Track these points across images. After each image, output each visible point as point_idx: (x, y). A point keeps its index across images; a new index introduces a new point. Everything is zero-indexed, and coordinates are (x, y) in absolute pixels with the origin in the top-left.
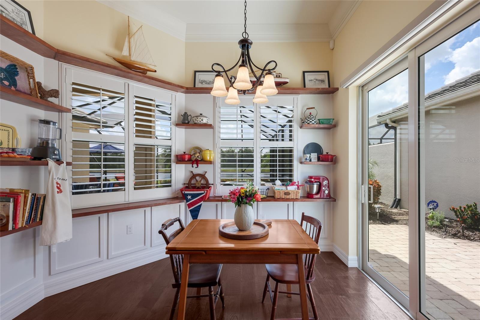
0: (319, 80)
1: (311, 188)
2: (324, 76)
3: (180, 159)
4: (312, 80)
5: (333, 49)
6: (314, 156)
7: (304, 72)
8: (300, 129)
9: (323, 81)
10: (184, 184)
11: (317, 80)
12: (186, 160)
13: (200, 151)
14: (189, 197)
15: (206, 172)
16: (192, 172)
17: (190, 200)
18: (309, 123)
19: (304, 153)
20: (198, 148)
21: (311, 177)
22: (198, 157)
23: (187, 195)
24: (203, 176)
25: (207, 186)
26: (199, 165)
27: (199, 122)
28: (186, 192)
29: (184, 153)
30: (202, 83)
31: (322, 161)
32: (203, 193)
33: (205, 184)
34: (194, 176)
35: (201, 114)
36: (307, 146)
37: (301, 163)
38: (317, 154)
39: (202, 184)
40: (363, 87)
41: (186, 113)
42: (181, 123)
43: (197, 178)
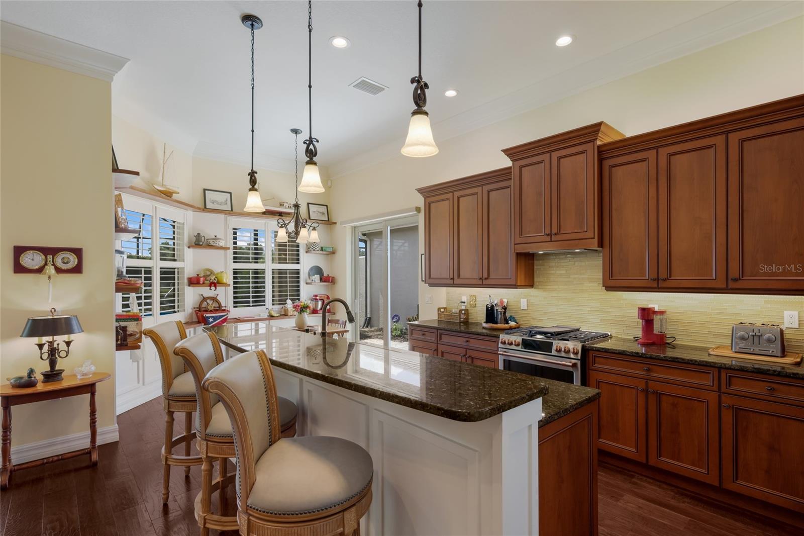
0: (321, 212)
1: (316, 305)
2: (324, 209)
3: (194, 282)
4: (315, 212)
5: (330, 187)
6: (317, 277)
7: (308, 204)
8: (305, 253)
9: (323, 214)
10: (194, 308)
11: (318, 212)
12: (201, 283)
13: (211, 273)
14: (211, 320)
15: (218, 295)
16: (202, 295)
17: (212, 322)
18: (314, 250)
19: (309, 275)
20: (208, 270)
21: (316, 296)
22: (215, 279)
23: (209, 318)
24: (214, 299)
25: (219, 309)
26: (217, 287)
27: (217, 245)
28: (207, 315)
29: (198, 275)
30: (213, 203)
31: (324, 282)
32: (226, 315)
33: (218, 307)
34: (205, 299)
35: (216, 236)
36: (311, 269)
37: (307, 283)
38: (319, 276)
39: (214, 307)
40: (355, 227)
41: (199, 234)
42: (194, 244)
43: (208, 301)
